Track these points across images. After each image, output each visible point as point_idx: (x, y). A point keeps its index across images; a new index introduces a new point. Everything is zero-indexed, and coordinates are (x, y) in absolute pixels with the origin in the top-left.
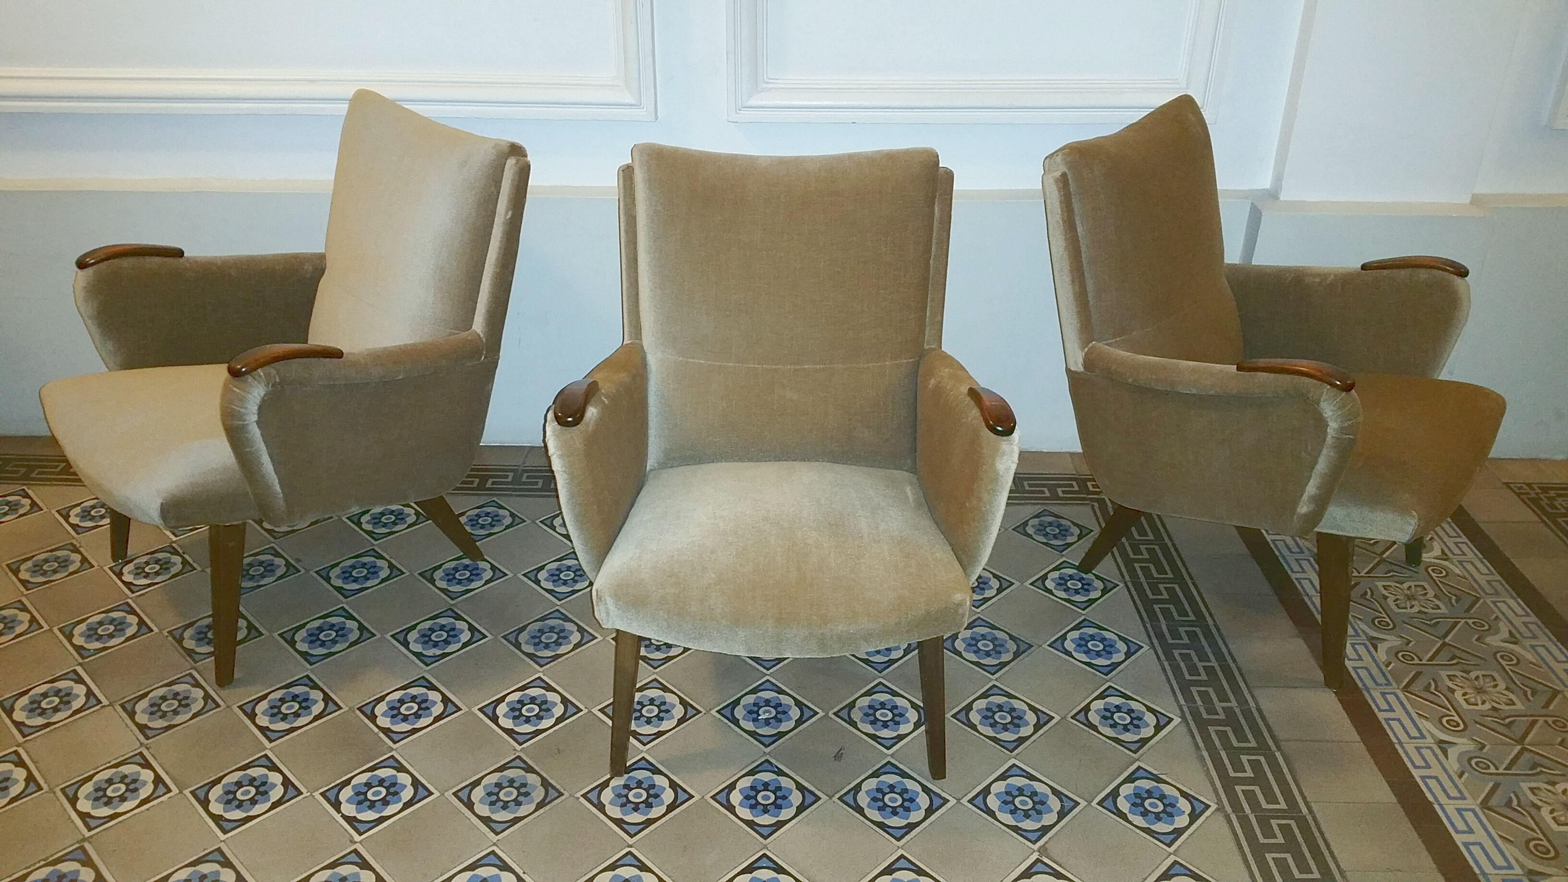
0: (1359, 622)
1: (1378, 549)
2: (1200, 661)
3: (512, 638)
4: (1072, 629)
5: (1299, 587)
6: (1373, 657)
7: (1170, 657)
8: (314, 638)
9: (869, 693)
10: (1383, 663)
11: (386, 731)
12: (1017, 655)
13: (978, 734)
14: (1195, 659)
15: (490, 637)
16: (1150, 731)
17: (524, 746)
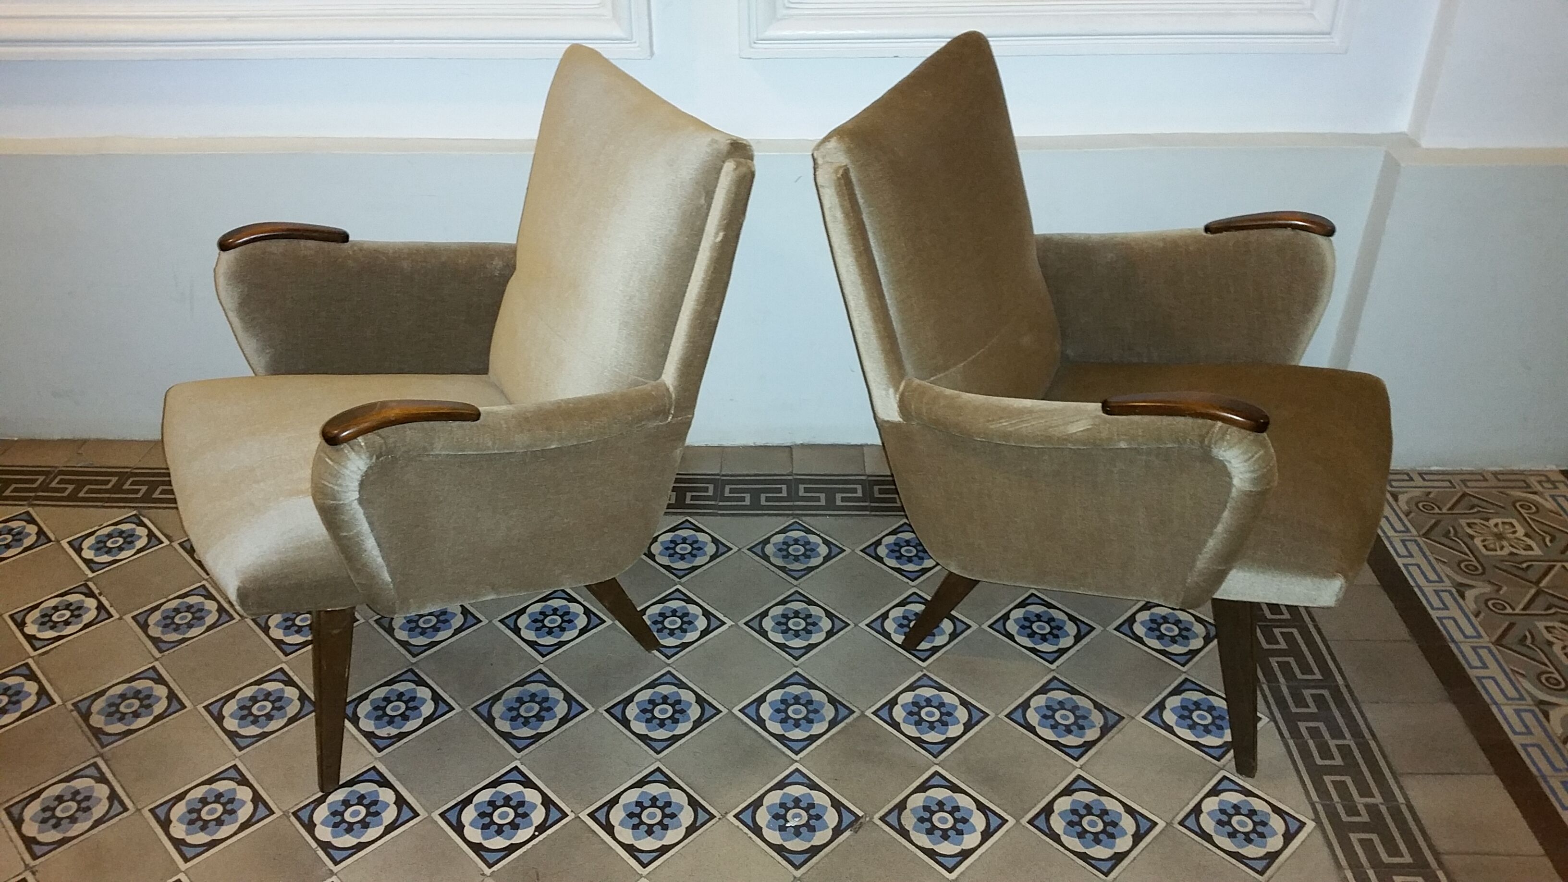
0: (1521, 679)
1: (1533, 575)
2: (1333, 737)
3: (484, 710)
4: (1171, 694)
5: (1444, 632)
6: (1545, 731)
7: (1295, 733)
8: (245, 714)
9: (922, 788)
10: (1559, 738)
11: (326, 846)
12: (1105, 730)
13: (1062, 849)
14: (1327, 736)
15: (458, 709)
16: (1274, 843)
17: (495, 868)
